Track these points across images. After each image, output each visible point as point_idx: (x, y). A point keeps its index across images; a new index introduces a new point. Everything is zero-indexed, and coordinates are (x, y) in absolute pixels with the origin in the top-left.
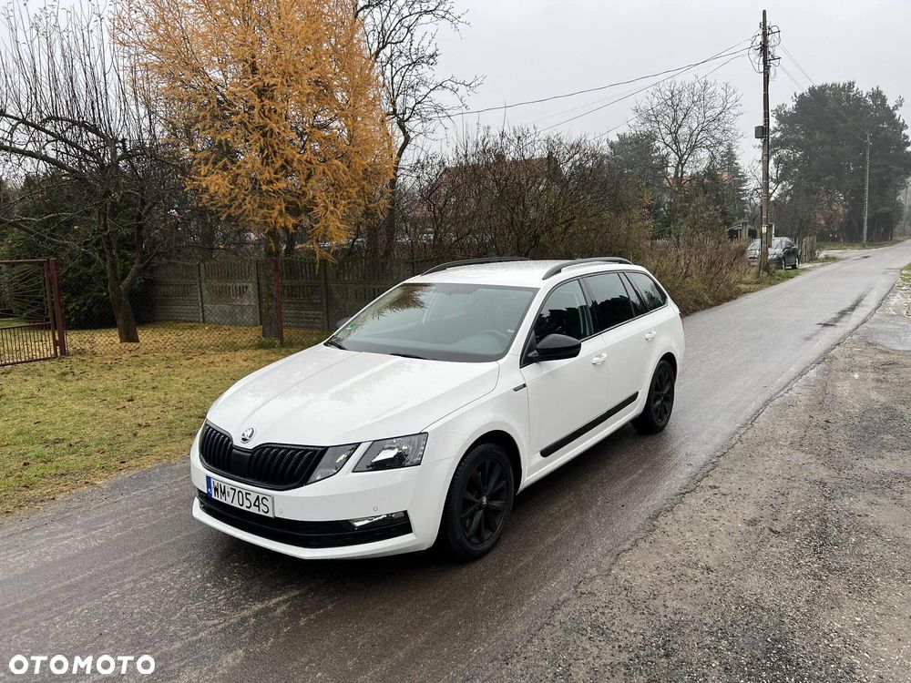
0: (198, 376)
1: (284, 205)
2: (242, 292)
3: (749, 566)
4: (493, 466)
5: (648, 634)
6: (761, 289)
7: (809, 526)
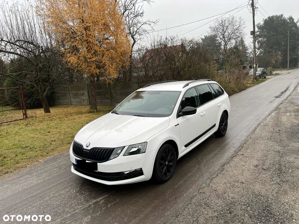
0: (70, 123)
1: (95, 66)
2: (83, 94)
3: (256, 181)
4: (169, 151)
5: (224, 206)
6: (254, 86)
7: (275, 167)
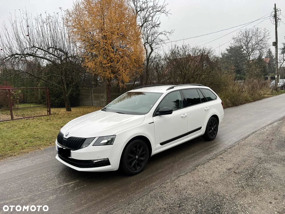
1: (110, 70)
2: (102, 97)
3: (221, 182)
4: (140, 146)
5: (176, 200)
6: (272, 96)
7: (248, 172)
